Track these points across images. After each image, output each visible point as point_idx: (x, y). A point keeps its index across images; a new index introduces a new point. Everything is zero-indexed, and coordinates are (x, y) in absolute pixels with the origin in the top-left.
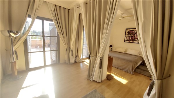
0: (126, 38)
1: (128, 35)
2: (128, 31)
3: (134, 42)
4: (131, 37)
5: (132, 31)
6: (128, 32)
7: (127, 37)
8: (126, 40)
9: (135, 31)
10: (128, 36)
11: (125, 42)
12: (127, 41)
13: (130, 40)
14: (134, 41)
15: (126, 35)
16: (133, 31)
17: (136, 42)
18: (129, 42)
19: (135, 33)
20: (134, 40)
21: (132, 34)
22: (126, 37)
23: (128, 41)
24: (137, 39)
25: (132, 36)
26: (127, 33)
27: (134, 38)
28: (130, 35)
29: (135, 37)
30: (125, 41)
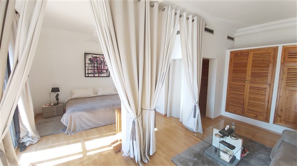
0: (88, 69)
1: (91, 64)
2: (89, 57)
3: (102, 75)
4: (96, 68)
5: (96, 57)
6: (90, 60)
7: (90, 68)
8: (88, 74)
9: (102, 59)
10: (90, 65)
11: (85, 76)
12: (90, 75)
13: (94, 73)
14: (101, 74)
15: (87, 65)
16: (98, 59)
17: (105, 75)
18: (94, 77)
19: (101, 62)
20: (101, 73)
21: (97, 64)
22: (87, 68)
23: (92, 75)
24: (105, 71)
25: (97, 66)
26: (88, 62)
27: (102, 70)
28: (94, 64)
29: (102, 68)
30: (87, 75)
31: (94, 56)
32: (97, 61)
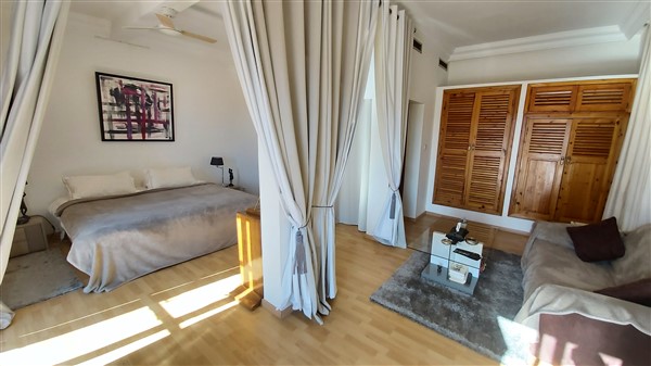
0: (110, 120)
1: (118, 105)
2: (112, 84)
3: (154, 136)
4: (133, 118)
5: (134, 88)
6: (114, 93)
7: (115, 117)
8: (111, 132)
9: (150, 93)
10: (116, 109)
11: (103, 139)
12: (117, 136)
13: (130, 131)
14: (150, 133)
15: (105, 108)
16: (139, 92)
17: (161, 136)
18: (130, 140)
19: (148, 100)
20: (151, 130)
21: (137, 105)
22: (105, 116)
23: (124, 137)
24: (161, 126)
25: (137, 111)
26: (107, 98)
27: (151, 122)
28: (128, 105)
29: (153, 118)
30: (107, 136)
31: (125, 82)
32: (136, 98)
